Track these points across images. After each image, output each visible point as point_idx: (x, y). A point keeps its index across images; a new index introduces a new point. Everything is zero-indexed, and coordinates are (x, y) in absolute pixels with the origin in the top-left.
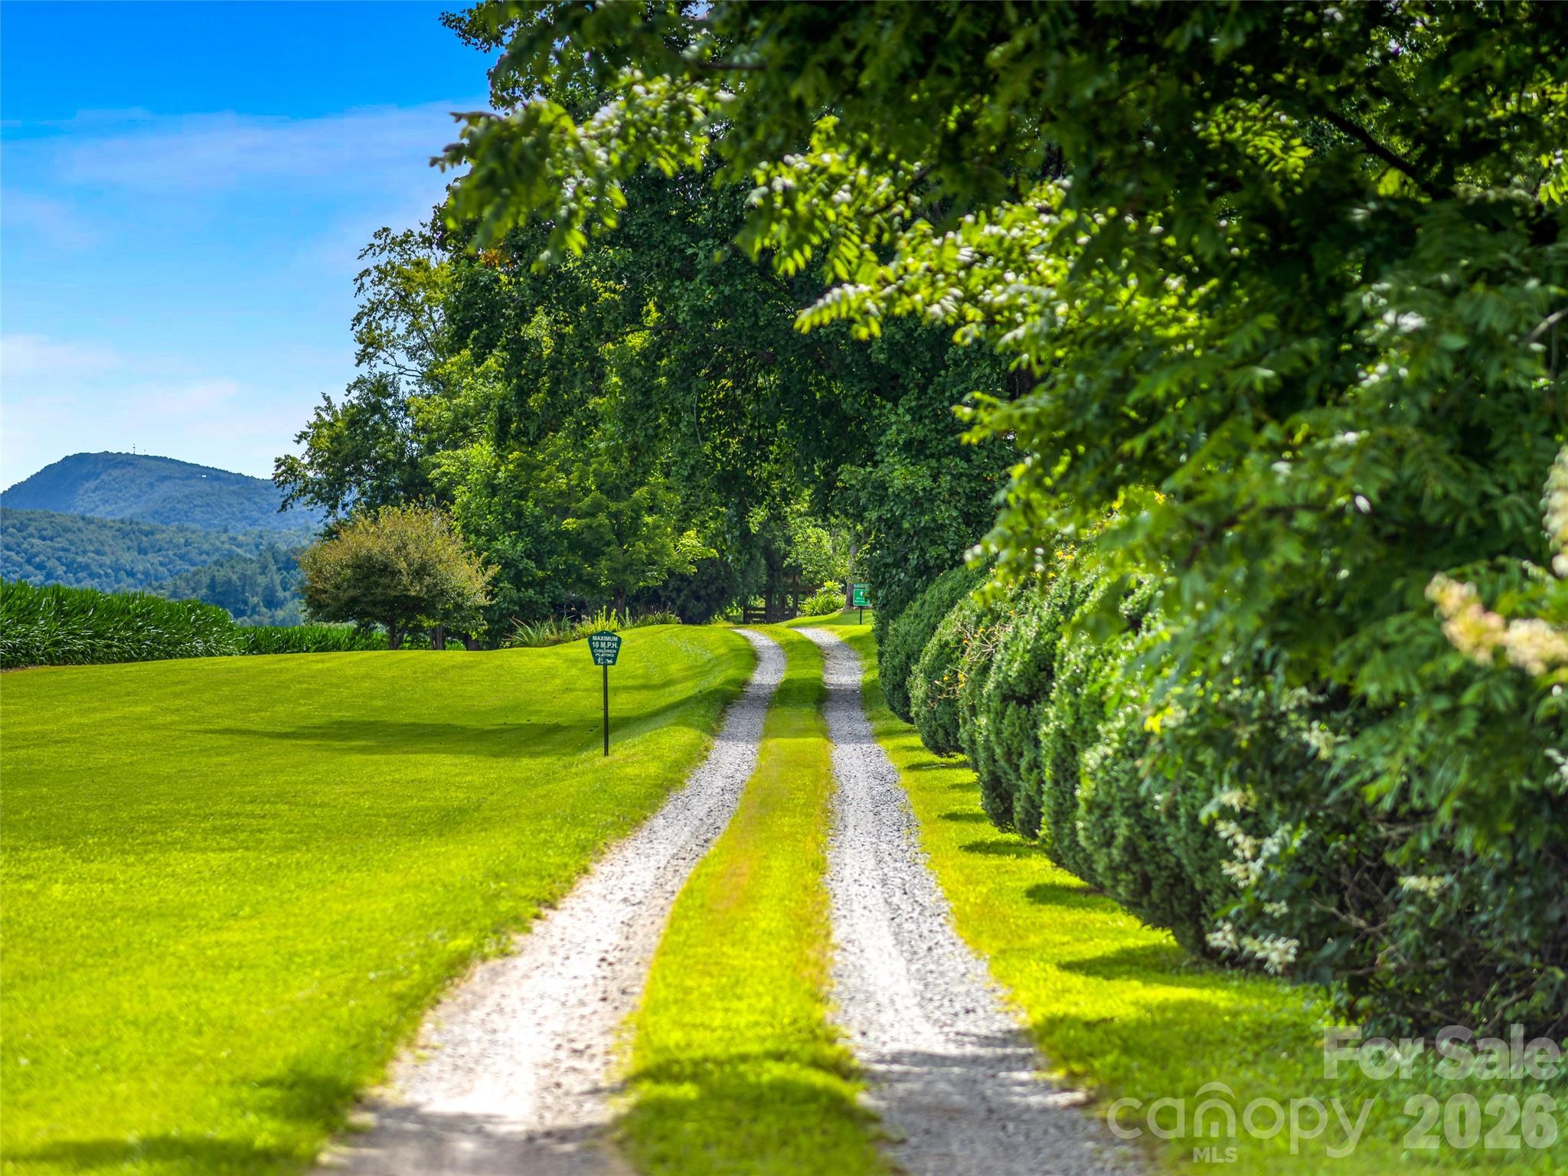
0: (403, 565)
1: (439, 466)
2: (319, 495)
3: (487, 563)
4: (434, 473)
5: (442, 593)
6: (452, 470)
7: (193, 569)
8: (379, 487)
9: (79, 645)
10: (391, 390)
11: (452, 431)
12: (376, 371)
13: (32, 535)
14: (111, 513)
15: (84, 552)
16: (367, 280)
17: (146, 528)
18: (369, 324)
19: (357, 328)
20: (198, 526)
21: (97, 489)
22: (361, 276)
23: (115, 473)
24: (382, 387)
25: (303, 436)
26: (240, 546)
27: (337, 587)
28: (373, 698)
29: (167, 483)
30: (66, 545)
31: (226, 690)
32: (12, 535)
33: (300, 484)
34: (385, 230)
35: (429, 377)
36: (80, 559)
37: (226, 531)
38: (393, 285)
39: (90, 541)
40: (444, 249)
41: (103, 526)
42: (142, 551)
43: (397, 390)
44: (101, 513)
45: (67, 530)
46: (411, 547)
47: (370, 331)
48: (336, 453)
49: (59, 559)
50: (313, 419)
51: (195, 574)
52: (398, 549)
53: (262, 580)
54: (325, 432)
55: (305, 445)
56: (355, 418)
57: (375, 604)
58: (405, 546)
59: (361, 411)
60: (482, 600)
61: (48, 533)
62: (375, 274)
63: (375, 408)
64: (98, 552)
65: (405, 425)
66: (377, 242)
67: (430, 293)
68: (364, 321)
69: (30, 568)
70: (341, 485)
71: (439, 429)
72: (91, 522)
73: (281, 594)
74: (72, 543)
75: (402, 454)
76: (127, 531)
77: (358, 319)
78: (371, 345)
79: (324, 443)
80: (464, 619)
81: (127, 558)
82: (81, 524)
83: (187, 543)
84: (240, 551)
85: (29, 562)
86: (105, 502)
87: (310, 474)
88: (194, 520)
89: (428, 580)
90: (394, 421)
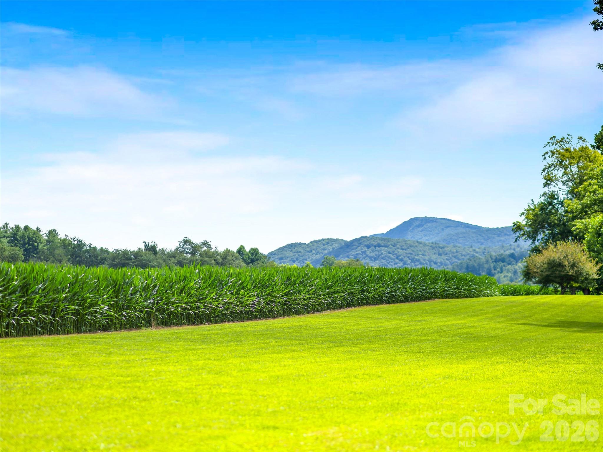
0: (566, 263)
1: (575, 225)
2: (529, 236)
3: (597, 263)
4: (574, 228)
5: (581, 274)
6: (581, 227)
7: (459, 262)
8: (552, 233)
9: (451, 292)
10: (556, 197)
11: (581, 213)
12: (551, 190)
13: (398, 248)
14: (428, 240)
15: (418, 255)
16: (547, 156)
17: (441, 246)
18: (548, 172)
19: (544, 174)
20: (460, 245)
21: (422, 231)
22: (545, 154)
23: (429, 225)
24: (553, 196)
25: (523, 214)
26: (477, 253)
27: (542, 271)
28: (568, 313)
29: (449, 228)
30: (411, 252)
31: (514, 309)
32: (391, 248)
33: (522, 232)
34: (554, 137)
35: (571, 192)
36: (416, 257)
37: (471, 247)
38: (557, 157)
39: (420, 251)
40: (599, 149)
41: (425, 245)
42: (440, 254)
43: (558, 197)
44: (424, 240)
45: (411, 246)
46: (569, 257)
47: (549, 175)
48: (536, 221)
49: (408, 257)
50: (527, 207)
51: (461, 263)
52: (564, 257)
53: (486, 266)
54: (531, 212)
55: (523, 217)
56: (543, 208)
57: (556, 277)
58: (567, 256)
59: (545, 205)
60: (596, 276)
61: (404, 247)
62: (550, 154)
63: (550, 204)
64: (423, 255)
65: (561, 210)
66: (551, 141)
67: (571, 160)
68: (546, 171)
69: (397, 261)
70: (537, 232)
71: (576, 212)
72: (420, 243)
73: (493, 271)
74: (413, 251)
75: (560, 221)
76: (434, 246)
77: (544, 170)
78: (549, 180)
79: (531, 217)
80: (589, 283)
81: (434, 257)
82: (417, 244)
83: (457, 252)
84: (477, 255)
85: (397, 258)
86: (425, 236)
87: (526, 228)
88: (459, 243)
89: (576, 269)
90: (557, 209)
